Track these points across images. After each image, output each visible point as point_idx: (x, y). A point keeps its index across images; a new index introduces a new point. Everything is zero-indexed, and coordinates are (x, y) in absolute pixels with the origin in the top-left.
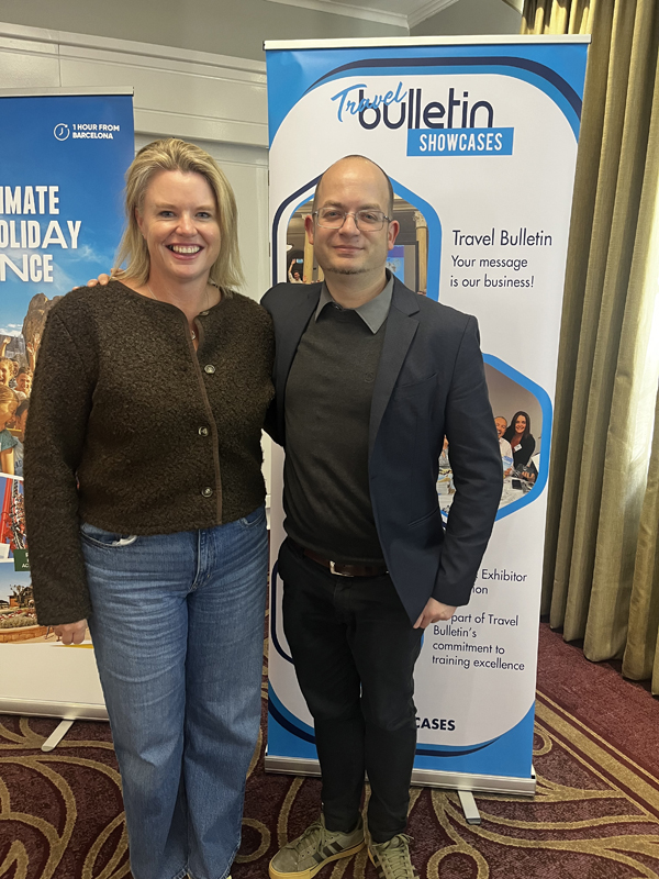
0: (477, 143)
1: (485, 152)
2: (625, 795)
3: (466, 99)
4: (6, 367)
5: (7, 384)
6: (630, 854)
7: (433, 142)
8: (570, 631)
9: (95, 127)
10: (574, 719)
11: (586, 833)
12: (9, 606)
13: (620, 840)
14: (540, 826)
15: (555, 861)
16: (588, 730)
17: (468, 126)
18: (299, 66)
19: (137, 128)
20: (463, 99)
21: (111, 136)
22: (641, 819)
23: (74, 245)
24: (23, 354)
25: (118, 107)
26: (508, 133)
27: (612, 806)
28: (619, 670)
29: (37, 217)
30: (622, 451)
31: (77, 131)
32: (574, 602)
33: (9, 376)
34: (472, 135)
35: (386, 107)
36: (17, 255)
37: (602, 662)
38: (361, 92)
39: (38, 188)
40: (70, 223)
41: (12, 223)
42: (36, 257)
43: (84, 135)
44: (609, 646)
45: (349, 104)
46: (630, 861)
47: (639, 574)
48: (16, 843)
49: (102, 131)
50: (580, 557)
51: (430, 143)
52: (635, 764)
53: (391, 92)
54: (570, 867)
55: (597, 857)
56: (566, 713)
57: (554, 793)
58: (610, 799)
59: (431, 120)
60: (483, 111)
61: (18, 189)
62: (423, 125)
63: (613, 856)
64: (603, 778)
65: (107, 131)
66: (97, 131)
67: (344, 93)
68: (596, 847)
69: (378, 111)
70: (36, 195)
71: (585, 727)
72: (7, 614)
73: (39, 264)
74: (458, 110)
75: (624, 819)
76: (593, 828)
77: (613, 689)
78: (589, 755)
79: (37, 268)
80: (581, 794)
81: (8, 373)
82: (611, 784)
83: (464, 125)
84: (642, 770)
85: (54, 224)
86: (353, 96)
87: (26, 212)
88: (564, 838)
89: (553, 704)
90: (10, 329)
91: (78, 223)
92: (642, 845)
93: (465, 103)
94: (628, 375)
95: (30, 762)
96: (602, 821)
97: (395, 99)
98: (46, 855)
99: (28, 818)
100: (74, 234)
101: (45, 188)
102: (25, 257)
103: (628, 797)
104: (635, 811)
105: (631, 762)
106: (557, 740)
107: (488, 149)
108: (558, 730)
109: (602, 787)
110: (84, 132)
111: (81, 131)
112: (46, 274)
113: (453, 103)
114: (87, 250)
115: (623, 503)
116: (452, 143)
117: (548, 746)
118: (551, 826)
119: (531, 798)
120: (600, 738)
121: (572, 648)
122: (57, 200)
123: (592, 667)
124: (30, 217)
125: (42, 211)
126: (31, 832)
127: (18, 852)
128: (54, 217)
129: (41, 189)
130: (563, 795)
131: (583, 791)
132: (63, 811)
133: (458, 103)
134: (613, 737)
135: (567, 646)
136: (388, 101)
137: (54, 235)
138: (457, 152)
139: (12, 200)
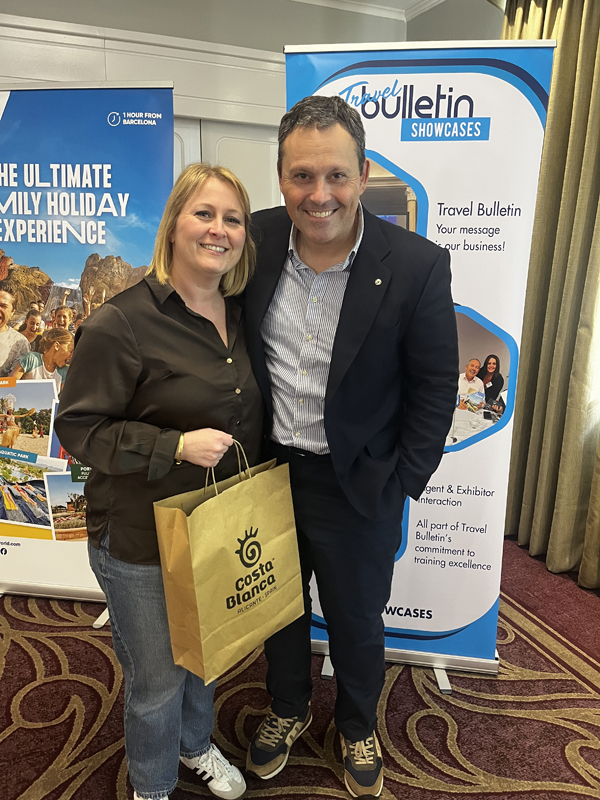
0: (460, 130)
1: (466, 138)
2: (574, 678)
3: (451, 94)
4: (67, 314)
5: (67, 328)
6: (576, 722)
7: (424, 129)
8: (535, 548)
9: (141, 115)
10: (535, 617)
11: (540, 705)
12: (67, 510)
13: (569, 712)
14: (501, 698)
15: (513, 725)
16: (546, 626)
17: (452, 115)
18: (312, 66)
19: (176, 111)
20: (448, 94)
21: (154, 123)
22: (587, 696)
23: (123, 214)
25: (161, 98)
26: (485, 123)
27: (564, 685)
28: (576, 580)
29: (92, 190)
30: (582, 393)
31: (127, 119)
32: (539, 522)
33: (69, 322)
34: (456, 124)
35: (384, 101)
36: (76, 222)
37: (562, 573)
38: (364, 88)
39: (94, 166)
40: (120, 195)
41: (73, 195)
42: (92, 223)
43: (132, 122)
44: (567, 560)
45: (353, 98)
46: (576, 728)
47: (594, 498)
48: (74, 697)
49: (147, 118)
50: (544, 484)
51: (421, 130)
52: (585, 654)
53: (388, 88)
54: (525, 730)
55: (548, 723)
56: (528, 613)
57: (515, 673)
58: (562, 680)
59: (422, 111)
60: (464, 104)
61: (78, 167)
62: (414, 116)
63: (562, 723)
64: (557, 664)
65: (151, 119)
66: (143, 119)
67: (350, 89)
68: (549, 716)
69: (377, 104)
70: (93, 172)
71: (543, 624)
73: (94, 229)
74: (444, 103)
75: (574, 696)
76: (546, 701)
77: (570, 595)
78: (546, 645)
79: (92, 233)
80: (537, 675)
81: (68, 320)
82: (563, 669)
83: (449, 115)
84: (591, 659)
85: (107, 196)
86: (357, 91)
87: (84, 186)
88: (522, 708)
89: (517, 605)
90: (70, 283)
91: (127, 195)
92: (587, 715)
93: (450, 97)
94: (589, 326)
95: (84, 636)
96: (554, 697)
97: (392, 93)
99: (83, 679)
100: (123, 205)
101: (100, 166)
102: (83, 223)
103: (577, 679)
104: (583, 690)
105: (582, 652)
106: (519, 633)
107: (469, 135)
108: (521, 625)
109: (556, 670)
110: (132, 119)
111: (130, 118)
112: (100, 237)
113: (440, 97)
114: (134, 218)
115: (582, 438)
116: (439, 129)
117: (511, 637)
118: (511, 698)
119: (495, 676)
120: (556, 633)
121: (537, 562)
122: (109, 176)
123: (553, 577)
124: (87, 190)
125: (97, 185)
126: (86, 689)
127: (76, 703)
128: (107, 190)
129: (97, 167)
130: (522, 675)
131: (539, 673)
132: (112, 673)
133: (444, 97)
134: (567, 632)
135: (532, 560)
136: (386, 95)
137: (107, 205)
138: (443, 138)
139: (73, 176)
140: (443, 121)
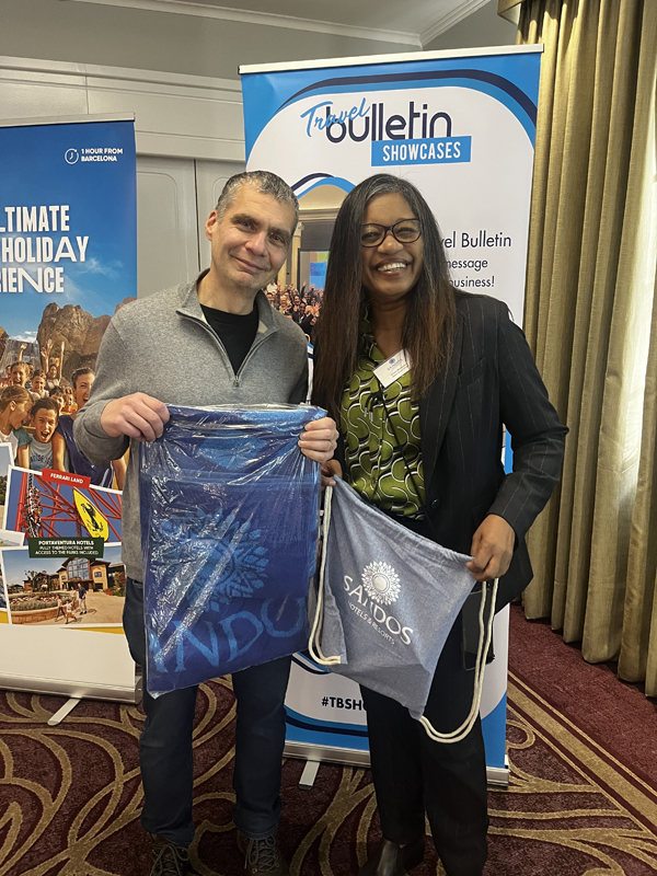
0: (437, 152)
1: (444, 160)
2: (601, 790)
3: (425, 111)
4: (23, 370)
5: (23, 386)
6: (597, 846)
7: (397, 152)
8: (569, 632)
9: (100, 151)
10: (562, 716)
11: (555, 824)
12: (24, 590)
13: (589, 833)
14: (510, 814)
15: (519, 848)
16: (574, 727)
17: (428, 136)
18: (272, 88)
19: (138, 151)
20: (422, 112)
21: (115, 159)
22: (614, 813)
23: (83, 259)
24: (38, 358)
25: (121, 132)
26: (466, 142)
27: (586, 800)
28: (615, 672)
29: (50, 234)
30: (613, 450)
31: (85, 155)
32: (573, 603)
33: (25, 378)
34: (432, 145)
35: (351, 122)
36: (32, 269)
37: (599, 664)
38: (328, 109)
39: (51, 208)
40: (79, 238)
41: (29, 239)
42: (49, 270)
43: (91, 159)
44: (606, 647)
45: (317, 120)
46: (596, 852)
47: (631, 574)
48: (14, 804)
49: (107, 154)
50: (577, 558)
51: (393, 153)
52: (617, 762)
53: (355, 108)
54: (532, 854)
55: (562, 847)
56: (555, 711)
57: (530, 785)
58: (585, 793)
59: (394, 132)
60: (441, 122)
61: (34, 209)
62: (385, 137)
63: (579, 847)
64: (582, 773)
65: (112, 154)
66: (103, 155)
67: (313, 110)
68: (564, 838)
69: (343, 126)
70: (50, 213)
71: (571, 724)
72: (22, 597)
73: (52, 276)
74: (418, 122)
75: (597, 812)
76: (563, 819)
77: (607, 690)
78: (571, 750)
79: (50, 280)
80: (557, 787)
81: (24, 376)
82: (589, 779)
83: (424, 135)
84: (623, 767)
85: (65, 240)
86: (321, 113)
87: (41, 230)
88: (532, 828)
89: (543, 701)
90: (27, 336)
91: (86, 238)
92: (610, 838)
93: (425, 115)
94: (618, 374)
95: (36, 734)
96: (572, 814)
97: (360, 114)
98: (39, 816)
99: (28, 784)
100: (83, 249)
101: (57, 208)
102: (40, 270)
103: (604, 792)
104: (608, 805)
105: (613, 759)
106: (540, 735)
107: (447, 157)
108: (544, 726)
109: (579, 781)
110: (92, 155)
111: (89, 155)
112: (58, 285)
113: (413, 115)
114: (94, 262)
115: (616, 504)
116: (413, 152)
117: (531, 740)
118: (521, 815)
119: (505, 788)
120: (585, 736)
121: (572, 650)
122: (67, 218)
123: (589, 668)
124: (44, 234)
125: (55, 229)
126: (28, 795)
127: (15, 812)
128: (65, 234)
129: (54, 209)
130: (537, 786)
131: (559, 784)
132: (60, 778)
133: (418, 115)
134: (599, 736)
135: (566, 648)
136: (353, 116)
137: (65, 250)
138: (419, 161)
139: (29, 219)
140: (419, 142)
